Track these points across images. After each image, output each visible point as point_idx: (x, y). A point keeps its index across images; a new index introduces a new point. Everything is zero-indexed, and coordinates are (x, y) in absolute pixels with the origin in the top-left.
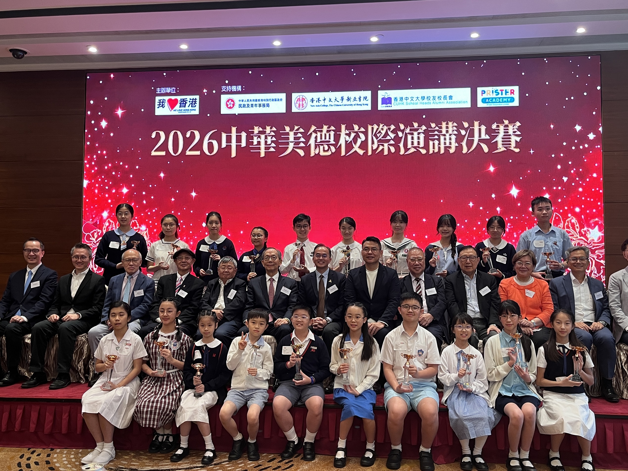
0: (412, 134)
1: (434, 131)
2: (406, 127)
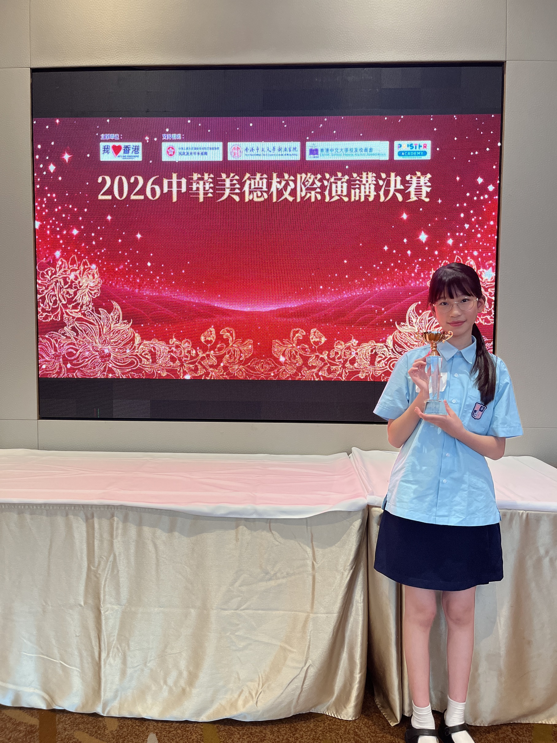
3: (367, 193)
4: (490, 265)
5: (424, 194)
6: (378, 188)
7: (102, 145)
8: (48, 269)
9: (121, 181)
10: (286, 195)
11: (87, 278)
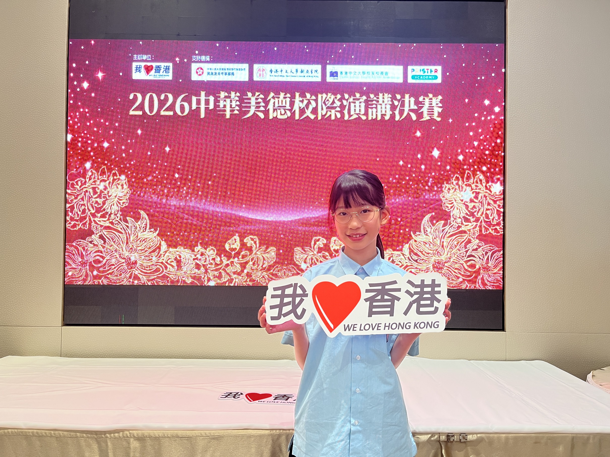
3: (384, 113)
4: (498, 179)
5: (436, 114)
6: (393, 108)
7: (134, 65)
8: (78, 179)
9: (151, 99)
10: (308, 113)
11: (116, 188)
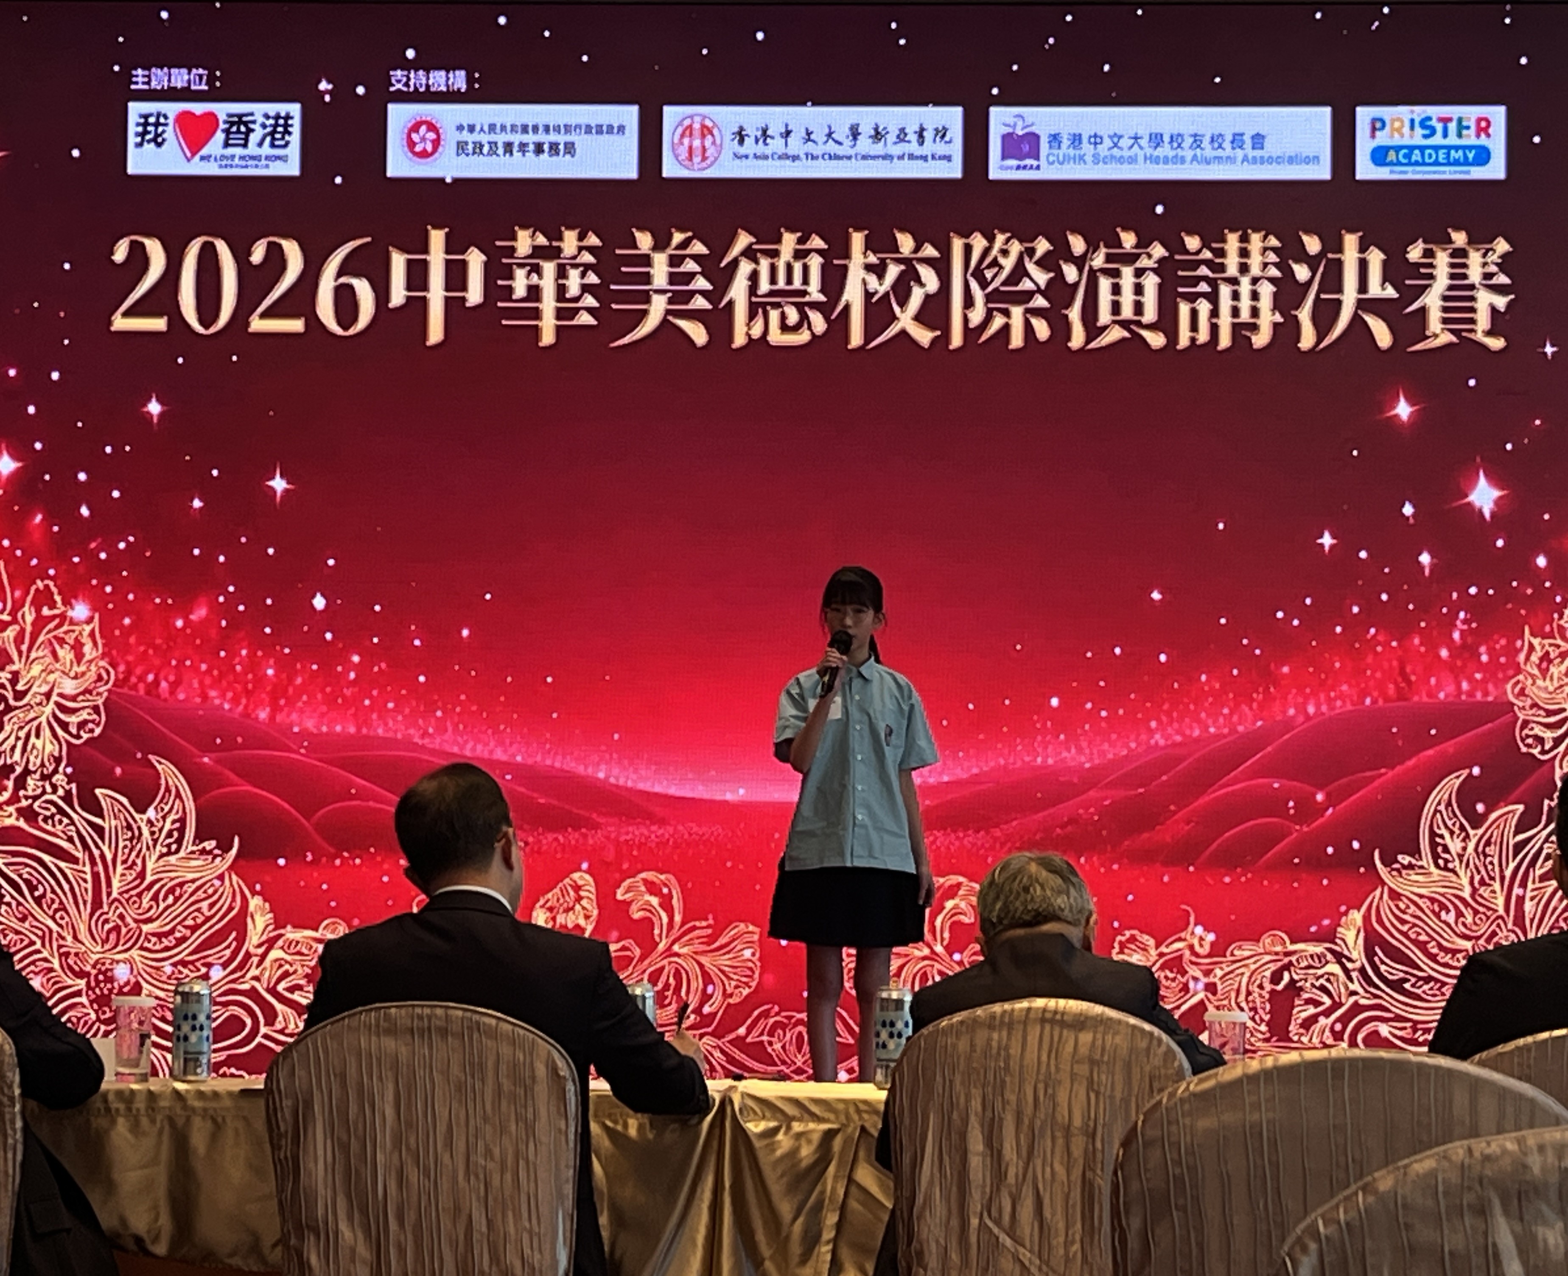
0: (1116, 274)
1: (1196, 264)
2: (1092, 246)
